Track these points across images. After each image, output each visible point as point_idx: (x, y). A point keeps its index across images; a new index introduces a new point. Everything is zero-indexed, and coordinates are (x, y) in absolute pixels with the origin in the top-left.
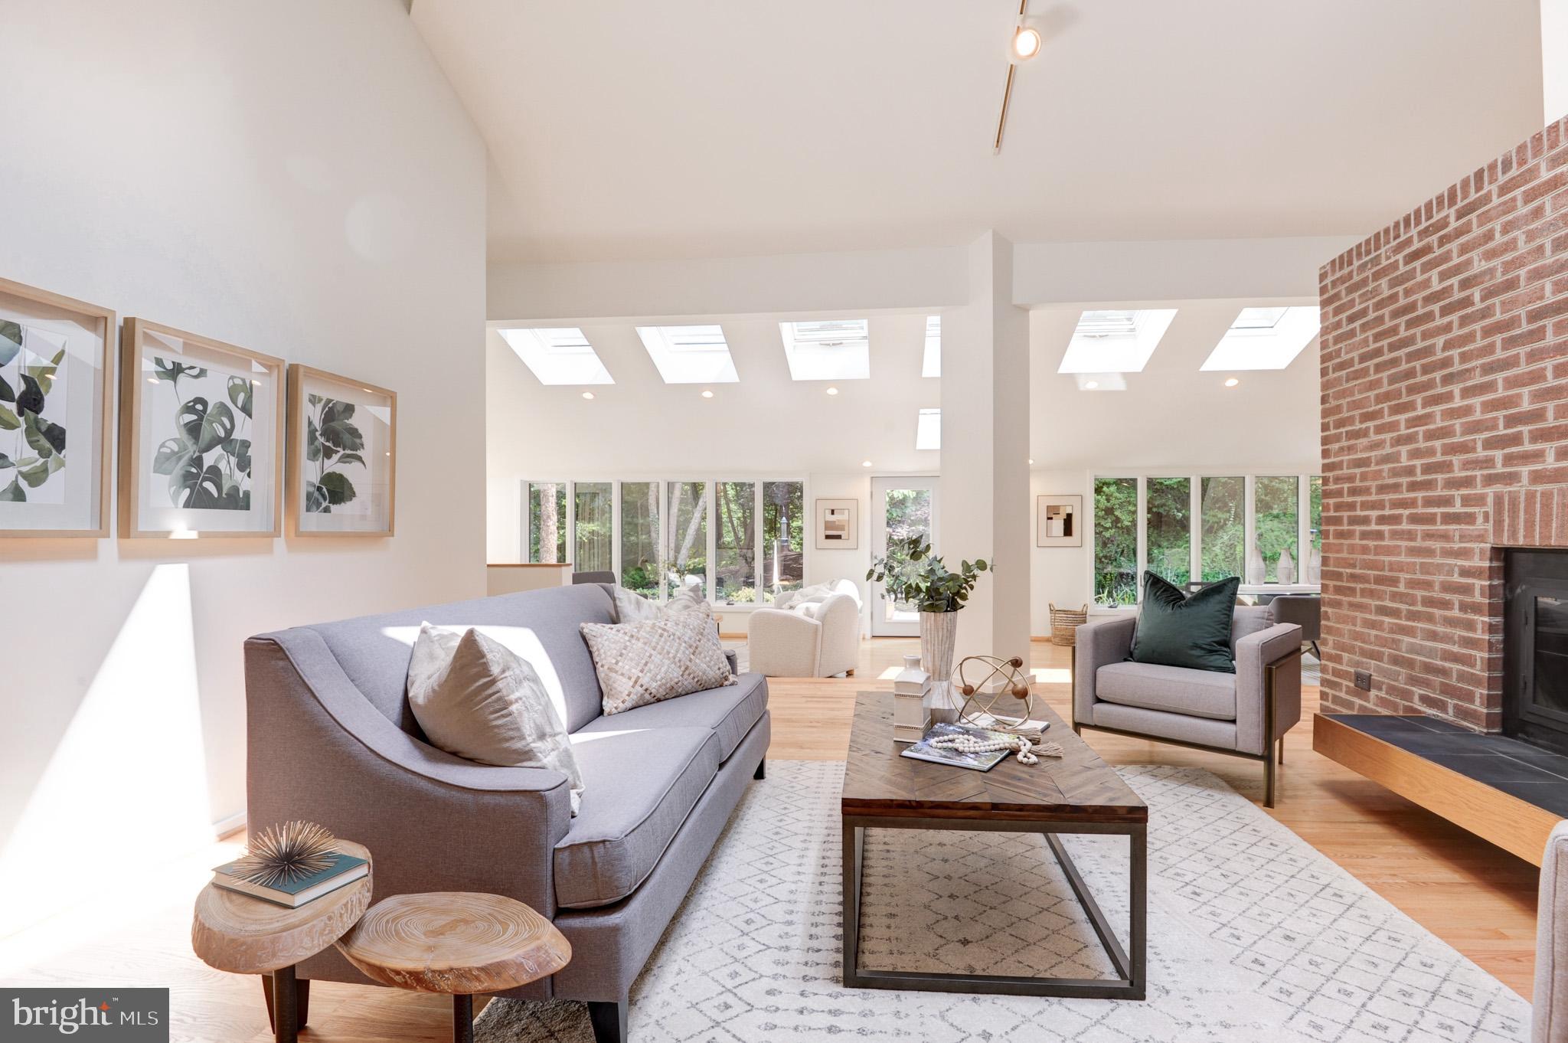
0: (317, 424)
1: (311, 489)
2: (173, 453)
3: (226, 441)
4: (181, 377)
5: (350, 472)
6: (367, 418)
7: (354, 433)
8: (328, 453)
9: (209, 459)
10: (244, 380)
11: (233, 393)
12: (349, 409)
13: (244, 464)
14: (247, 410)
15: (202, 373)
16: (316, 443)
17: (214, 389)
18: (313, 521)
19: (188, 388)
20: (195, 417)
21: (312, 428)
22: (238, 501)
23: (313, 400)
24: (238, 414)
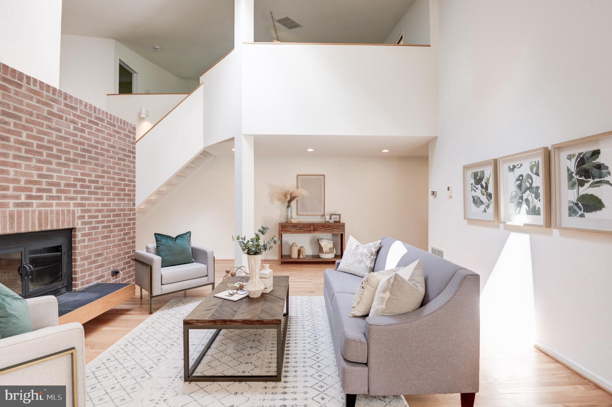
0: (573, 169)
1: (571, 205)
2: (515, 196)
3: (530, 188)
4: (515, 170)
7: (601, 167)
8: (581, 184)
9: (525, 196)
10: (535, 162)
11: (531, 169)
12: (596, 153)
13: (536, 196)
14: (537, 174)
15: (521, 165)
16: (573, 180)
17: (525, 170)
19: (518, 172)
20: (519, 182)
21: (570, 172)
22: (535, 211)
23: (570, 158)
24: (534, 177)
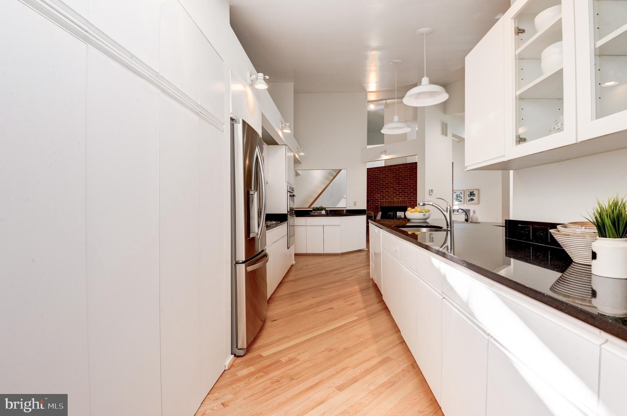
0: (469, 194)
3: (460, 197)
5: (473, 198)
6: (475, 192)
7: (474, 194)
8: (471, 196)
9: (458, 198)
11: (460, 193)
12: (473, 192)
13: (461, 198)
14: (461, 194)
17: (458, 193)
18: (469, 202)
19: (456, 194)
22: (461, 201)
23: (469, 192)
24: (461, 195)
